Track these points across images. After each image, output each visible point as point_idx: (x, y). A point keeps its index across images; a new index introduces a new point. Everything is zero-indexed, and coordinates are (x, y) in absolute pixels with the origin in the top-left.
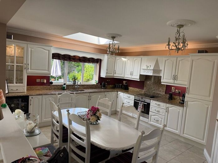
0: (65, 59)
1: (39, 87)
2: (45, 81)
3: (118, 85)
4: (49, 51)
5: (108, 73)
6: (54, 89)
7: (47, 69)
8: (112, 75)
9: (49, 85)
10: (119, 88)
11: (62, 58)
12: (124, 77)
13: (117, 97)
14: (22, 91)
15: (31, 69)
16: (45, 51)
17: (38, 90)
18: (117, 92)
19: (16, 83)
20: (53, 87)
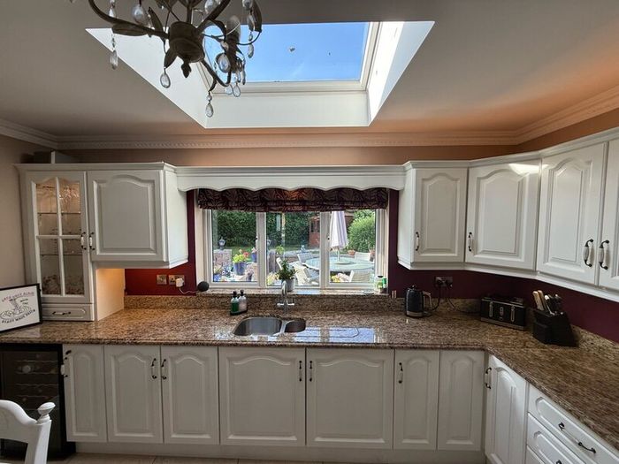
0: (249, 204)
1: (164, 299)
2: (180, 282)
3: (496, 307)
4: (153, 182)
5: (429, 251)
6: (211, 307)
7: (152, 247)
8: (454, 255)
9: (195, 294)
10: (507, 319)
11: (237, 202)
12: (534, 272)
13: (487, 386)
14: (82, 318)
15: (102, 249)
16: (140, 184)
17: (161, 307)
18: (487, 353)
19: (67, 293)
20: (206, 302)
